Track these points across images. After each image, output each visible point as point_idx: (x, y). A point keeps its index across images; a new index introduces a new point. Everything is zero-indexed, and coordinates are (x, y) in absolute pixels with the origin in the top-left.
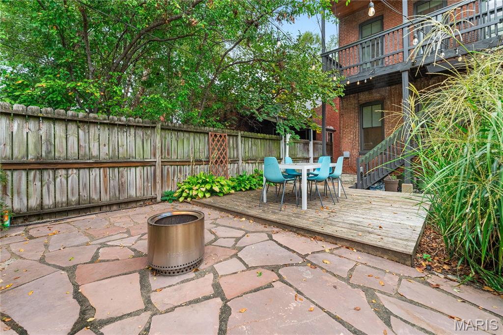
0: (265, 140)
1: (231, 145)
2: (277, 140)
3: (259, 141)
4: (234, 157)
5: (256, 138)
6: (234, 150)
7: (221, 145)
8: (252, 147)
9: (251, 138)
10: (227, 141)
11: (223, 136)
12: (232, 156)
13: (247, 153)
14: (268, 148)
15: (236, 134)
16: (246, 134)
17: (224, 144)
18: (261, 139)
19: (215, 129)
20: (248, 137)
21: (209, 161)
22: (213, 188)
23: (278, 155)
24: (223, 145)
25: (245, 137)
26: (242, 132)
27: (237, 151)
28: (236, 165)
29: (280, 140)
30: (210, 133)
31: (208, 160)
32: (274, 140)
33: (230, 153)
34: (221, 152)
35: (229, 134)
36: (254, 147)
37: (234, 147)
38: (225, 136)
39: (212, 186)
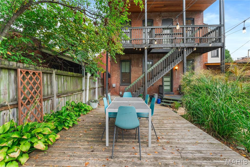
0: (73, 77)
1: (45, 82)
2: (81, 77)
3: (69, 78)
4: (48, 95)
5: (67, 76)
6: (48, 87)
7: (35, 83)
8: (64, 83)
9: (64, 75)
10: (41, 79)
11: (37, 74)
12: (46, 93)
13: (60, 89)
14: (75, 83)
15: (51, 72)
16: (59, 71)
17: (38, 82)
18: (70, 76)
19: (25, 65)
20: (61, 75)
21: (17, 104)
22: (35, 146)
23: (81, 88)
24: (36, 83)
25: (58, 75)
26: (56, 70)
27: (52, 87)
28: (50, 101)
29: (82, 77)
30: (19, 70)
31: (15, 103)
32: (79, 77)
33: (44, 90)
34: (35, 90)
35: (44, 71)
36: (65, 83)
37: (47, 84)
38: (39, 73)
39: (32, 144)
